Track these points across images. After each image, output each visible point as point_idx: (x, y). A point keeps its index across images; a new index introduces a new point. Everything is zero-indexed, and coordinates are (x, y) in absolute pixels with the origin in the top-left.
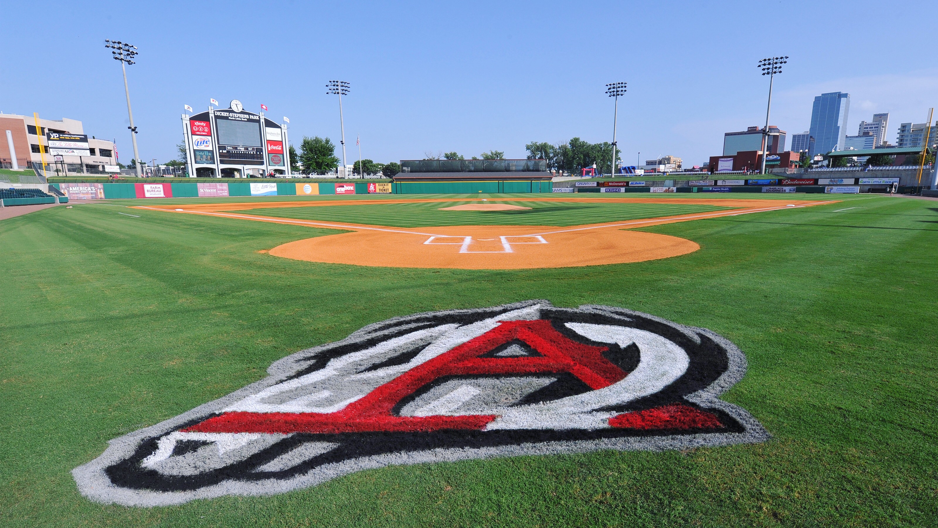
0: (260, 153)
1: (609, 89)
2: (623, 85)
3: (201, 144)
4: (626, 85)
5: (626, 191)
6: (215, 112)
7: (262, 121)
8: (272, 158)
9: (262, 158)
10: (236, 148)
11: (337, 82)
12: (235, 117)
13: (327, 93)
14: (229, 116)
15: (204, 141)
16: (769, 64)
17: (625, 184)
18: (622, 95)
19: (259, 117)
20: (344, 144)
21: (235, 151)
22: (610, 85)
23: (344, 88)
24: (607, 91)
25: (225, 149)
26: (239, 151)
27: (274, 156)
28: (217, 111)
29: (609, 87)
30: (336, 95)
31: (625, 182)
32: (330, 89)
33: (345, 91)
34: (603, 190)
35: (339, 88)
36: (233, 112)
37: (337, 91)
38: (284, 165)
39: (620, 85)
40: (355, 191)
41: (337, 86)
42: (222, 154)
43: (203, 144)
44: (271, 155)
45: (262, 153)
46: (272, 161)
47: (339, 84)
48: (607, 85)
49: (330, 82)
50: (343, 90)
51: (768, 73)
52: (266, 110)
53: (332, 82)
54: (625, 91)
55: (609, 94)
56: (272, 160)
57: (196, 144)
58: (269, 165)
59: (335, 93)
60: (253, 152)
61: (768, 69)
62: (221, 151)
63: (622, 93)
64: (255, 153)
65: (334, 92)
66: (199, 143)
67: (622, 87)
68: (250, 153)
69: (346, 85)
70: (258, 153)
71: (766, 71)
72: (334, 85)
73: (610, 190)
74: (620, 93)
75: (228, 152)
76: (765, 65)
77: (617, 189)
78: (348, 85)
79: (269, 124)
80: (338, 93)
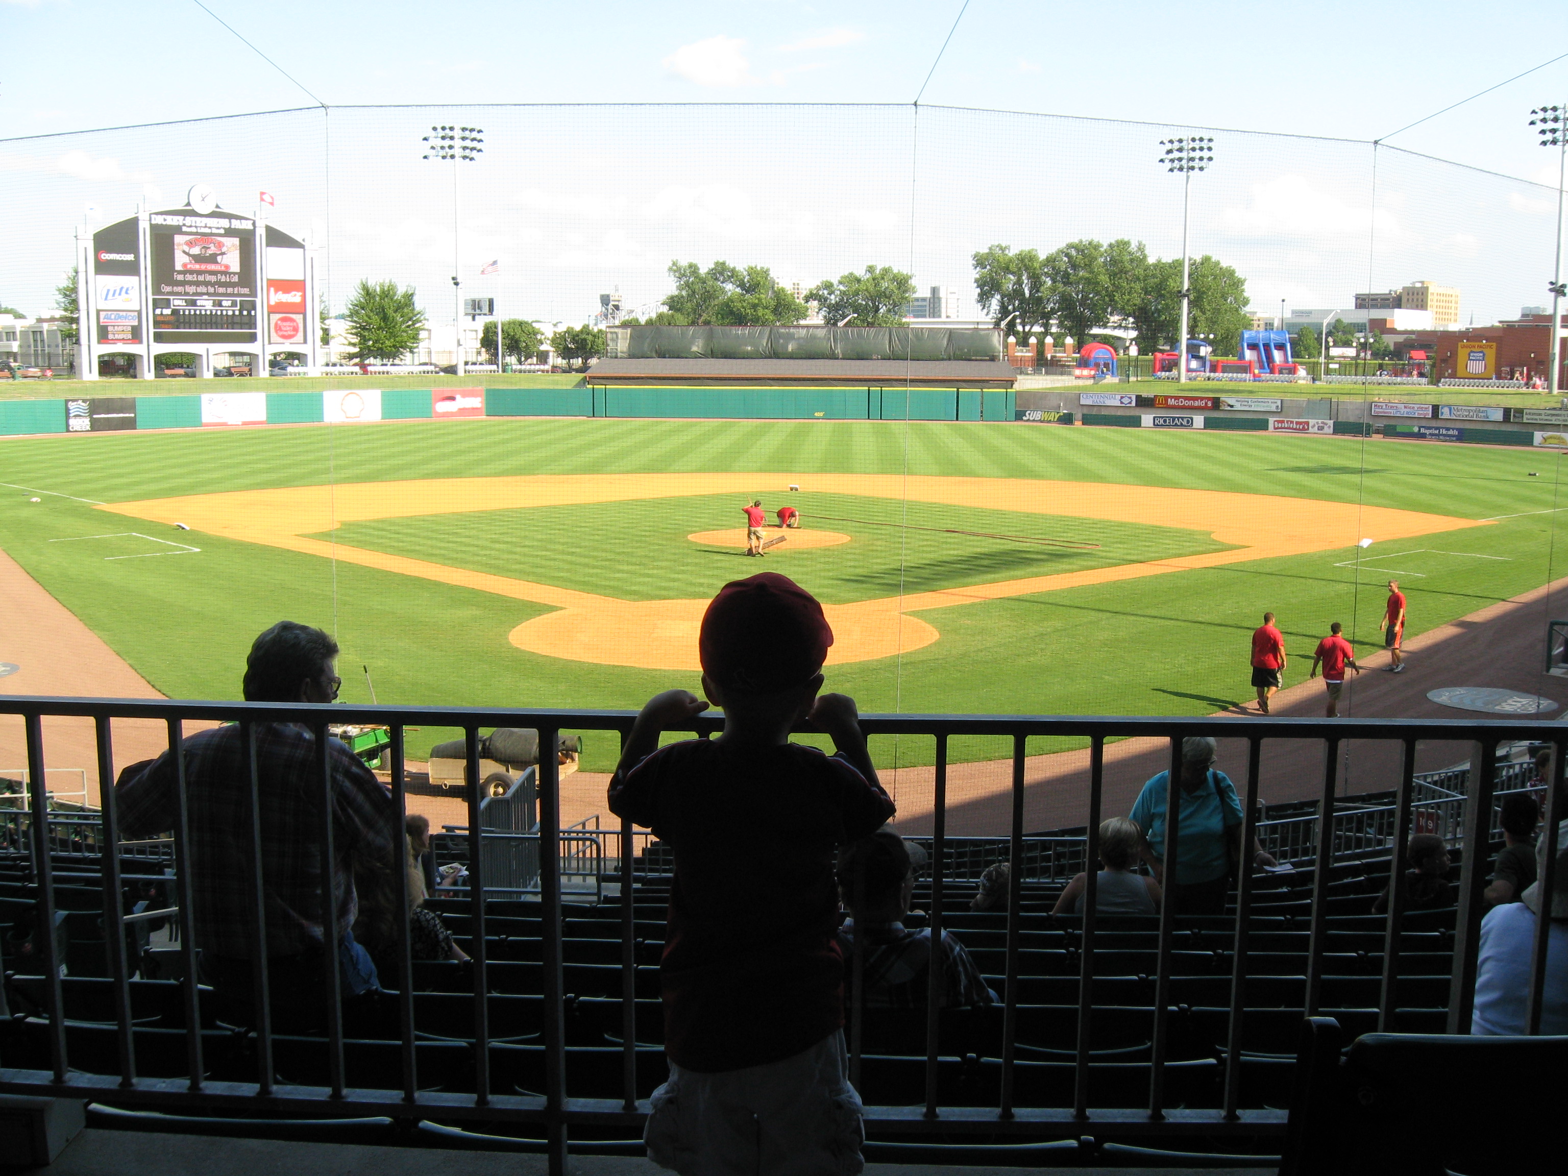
0: (249, 313)
1: (1169, 152)
2: (1203, 144)
3: (114, 295)
4: (1211, 144)
5: (1210, 424)
6: (153, 216)
7: (261, 232)
8: (276, 324)
9: (252, 323)
10: (193, 303)
11: (452, 129)
12: (196, 227)
13: (425, 157)
14: (184, 225)
15: (122, 288)
16: (1556, 120)
17: (1210, 404)
18: (1201, 169)
19: (254, 224)
20: (459, 286)
21: (190, 310)
22: (1171, 142)
23: (468, 143)
24: (1164, 156)
25: (168, 307)
26: (200, 310)
27: (284, 320)
28: (157, 214)
29: (1169, 146)
30: (448, 160)
31: (1209, 399)
32: (433, 148)
33: (472, 149)
34: (1147, 419)
35: (458, 143)
36: (194, 213)
37: (451, 152)
38: (305, 342)
39: (1197, 145)
40: (484, 410)
41: (452, 138)
42: (162, 319)
43: (120, 294)
44: (275, 317)
45: (253, 313)
46: (276, 331)
47: (457, 133)
48: (1162, 143)
49: (435, 129)
50: (465, 148)
51: (1554, 142)
52: (272, 204)
53: (439, 130)
54: (1210, 159)
55: (1168, 165)
56: (278, 329)
57: (104, 297)
58: (270, 343)
59: (444, 157)
60: (234, 311)
61: (1554, 131)
62: (158, 311)
63: (1203, 164)
64: (237, 313)
65: (442, 153)
66: (111, 293)
67: (1201, 149)
68: (224, 313)
69: (475, 135)
70: (245, 313)
71: (1549, 137)
72: (443, 138)
73: (1165, 421)
74: (1196, 164)
75: (175, 312)
76: (1544, 120)
77: (1182, 418)
78: (479, 136)
79: (277, 238)
80: (452, 157)
